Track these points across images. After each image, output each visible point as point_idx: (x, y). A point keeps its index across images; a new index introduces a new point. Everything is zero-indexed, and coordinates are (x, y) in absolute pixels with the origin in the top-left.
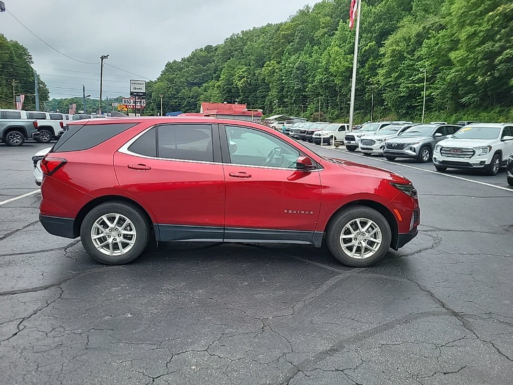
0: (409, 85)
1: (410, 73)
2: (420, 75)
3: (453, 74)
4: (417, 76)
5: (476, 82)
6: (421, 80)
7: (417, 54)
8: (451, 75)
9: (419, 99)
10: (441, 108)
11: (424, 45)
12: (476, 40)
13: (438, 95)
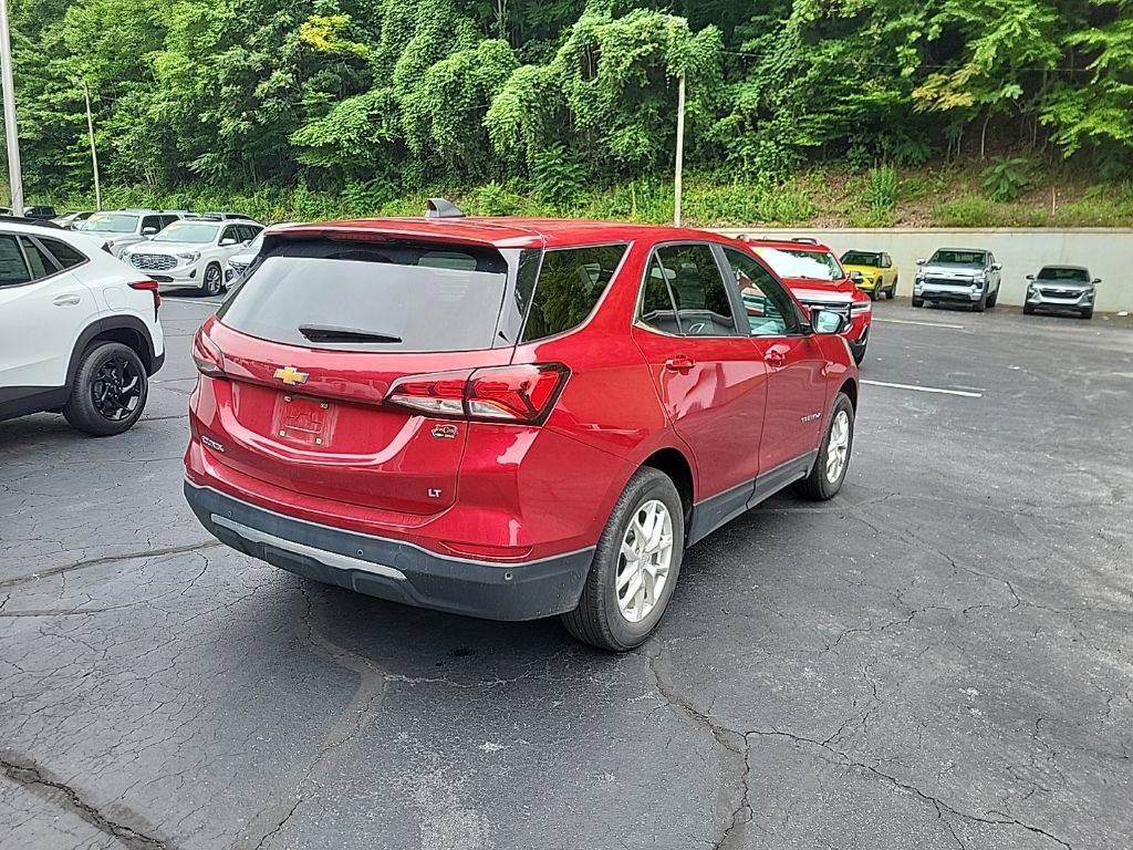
0: (42, 113)
1: (37, 84)
2: (71, 94)
3: (164, 104)
4: (59, 94)
5: (220, 129)
6: (76, 106)
7: (48, 39)
8: (158, 105)
9: (73, 151)
10: (132, 178)
11: (68, 19)
12: (210, 38)
13: (128, 147)
